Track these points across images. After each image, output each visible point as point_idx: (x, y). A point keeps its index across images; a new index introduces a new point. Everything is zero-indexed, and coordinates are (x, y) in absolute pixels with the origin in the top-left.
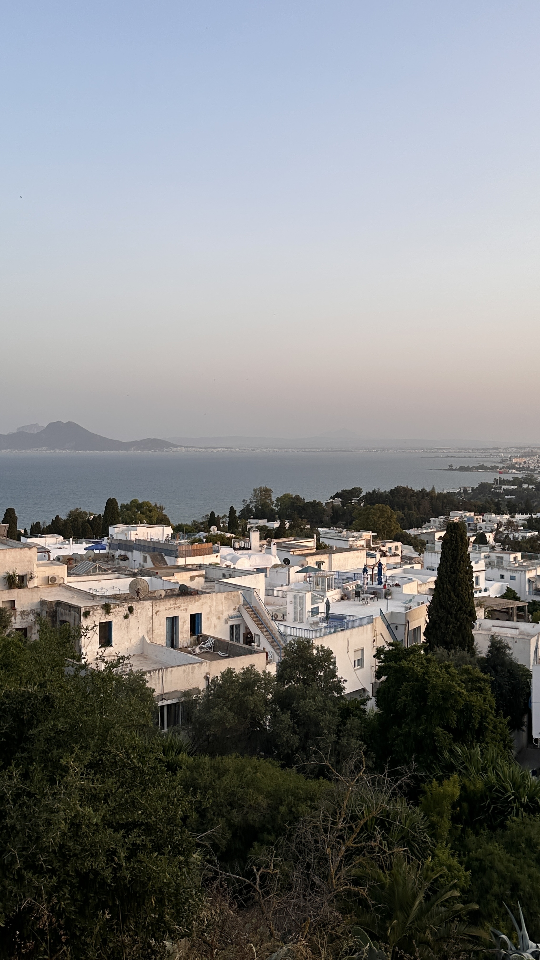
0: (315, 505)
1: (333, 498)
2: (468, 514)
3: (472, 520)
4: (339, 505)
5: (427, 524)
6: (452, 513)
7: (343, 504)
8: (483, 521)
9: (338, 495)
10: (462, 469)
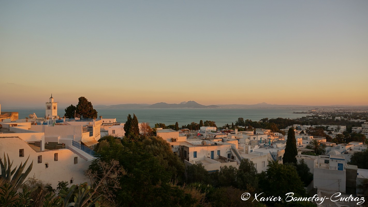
0: (255, 122)
1: (261, 120)
2: (298, 125)
3: (300, 127)
4: (262, 123)
5: (287, 128)
6: (294, 125)
7: (263, 122)
8: (303, 127)
9: (262, 120)
10: (297, 113)
